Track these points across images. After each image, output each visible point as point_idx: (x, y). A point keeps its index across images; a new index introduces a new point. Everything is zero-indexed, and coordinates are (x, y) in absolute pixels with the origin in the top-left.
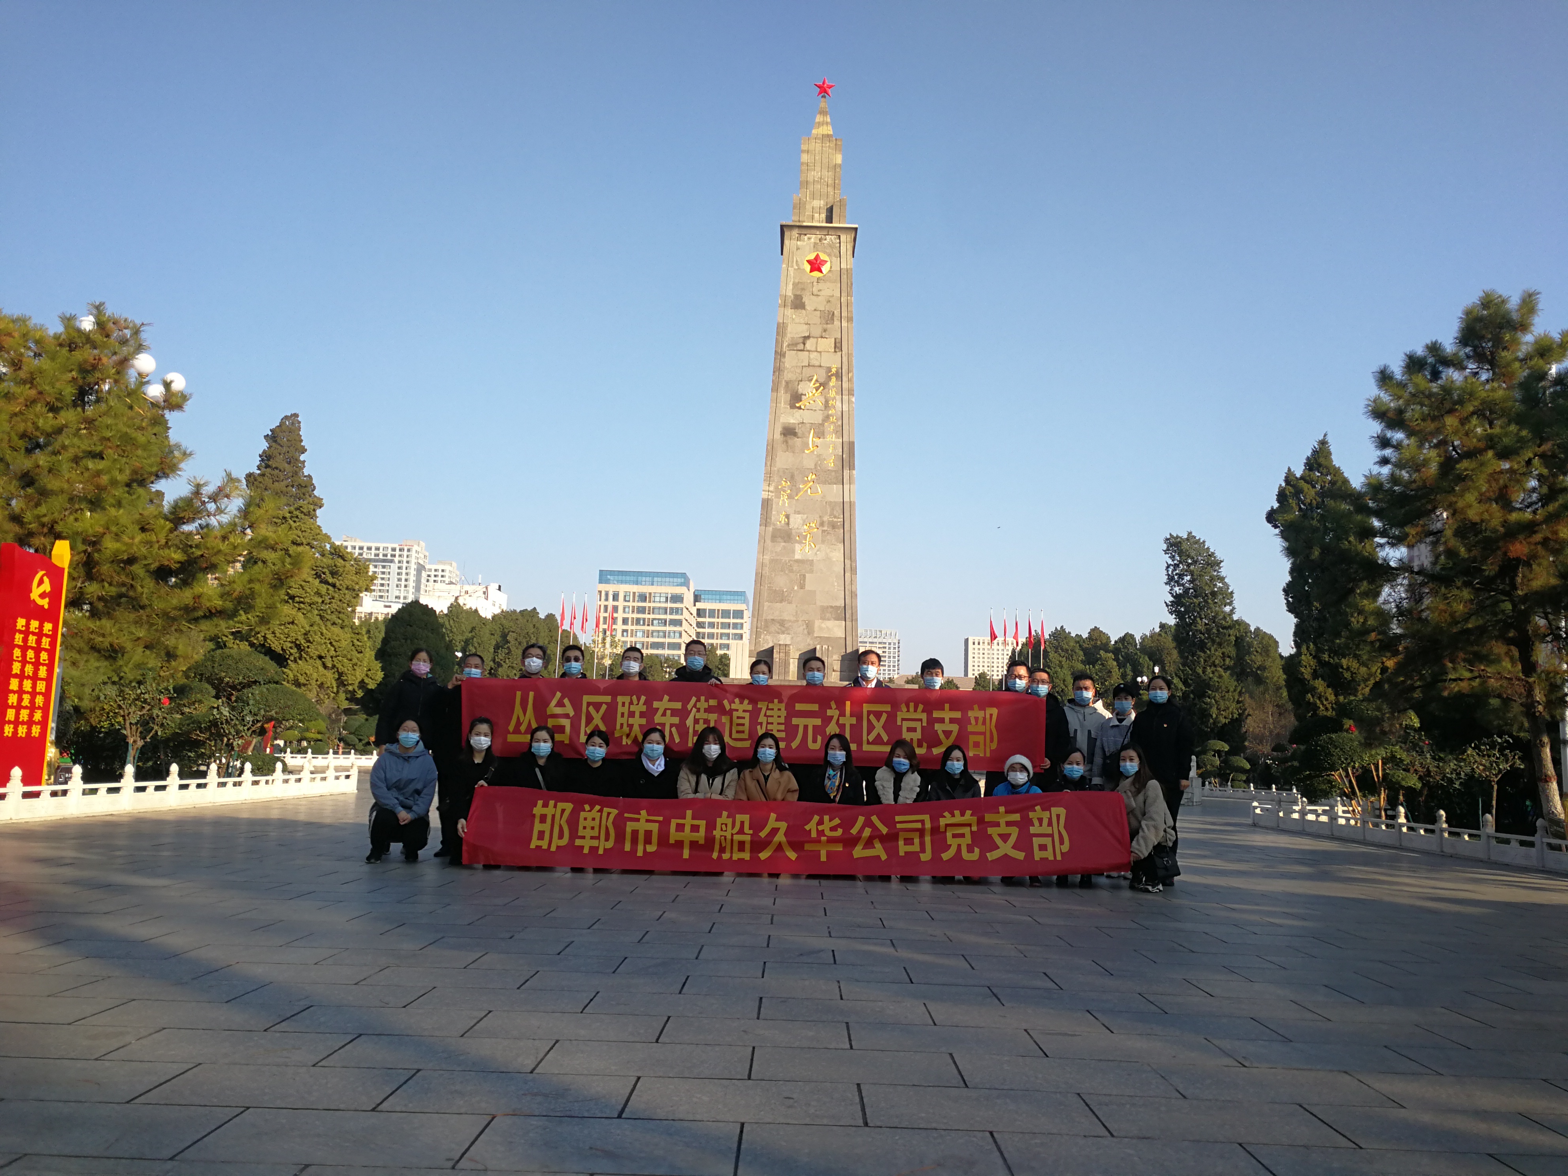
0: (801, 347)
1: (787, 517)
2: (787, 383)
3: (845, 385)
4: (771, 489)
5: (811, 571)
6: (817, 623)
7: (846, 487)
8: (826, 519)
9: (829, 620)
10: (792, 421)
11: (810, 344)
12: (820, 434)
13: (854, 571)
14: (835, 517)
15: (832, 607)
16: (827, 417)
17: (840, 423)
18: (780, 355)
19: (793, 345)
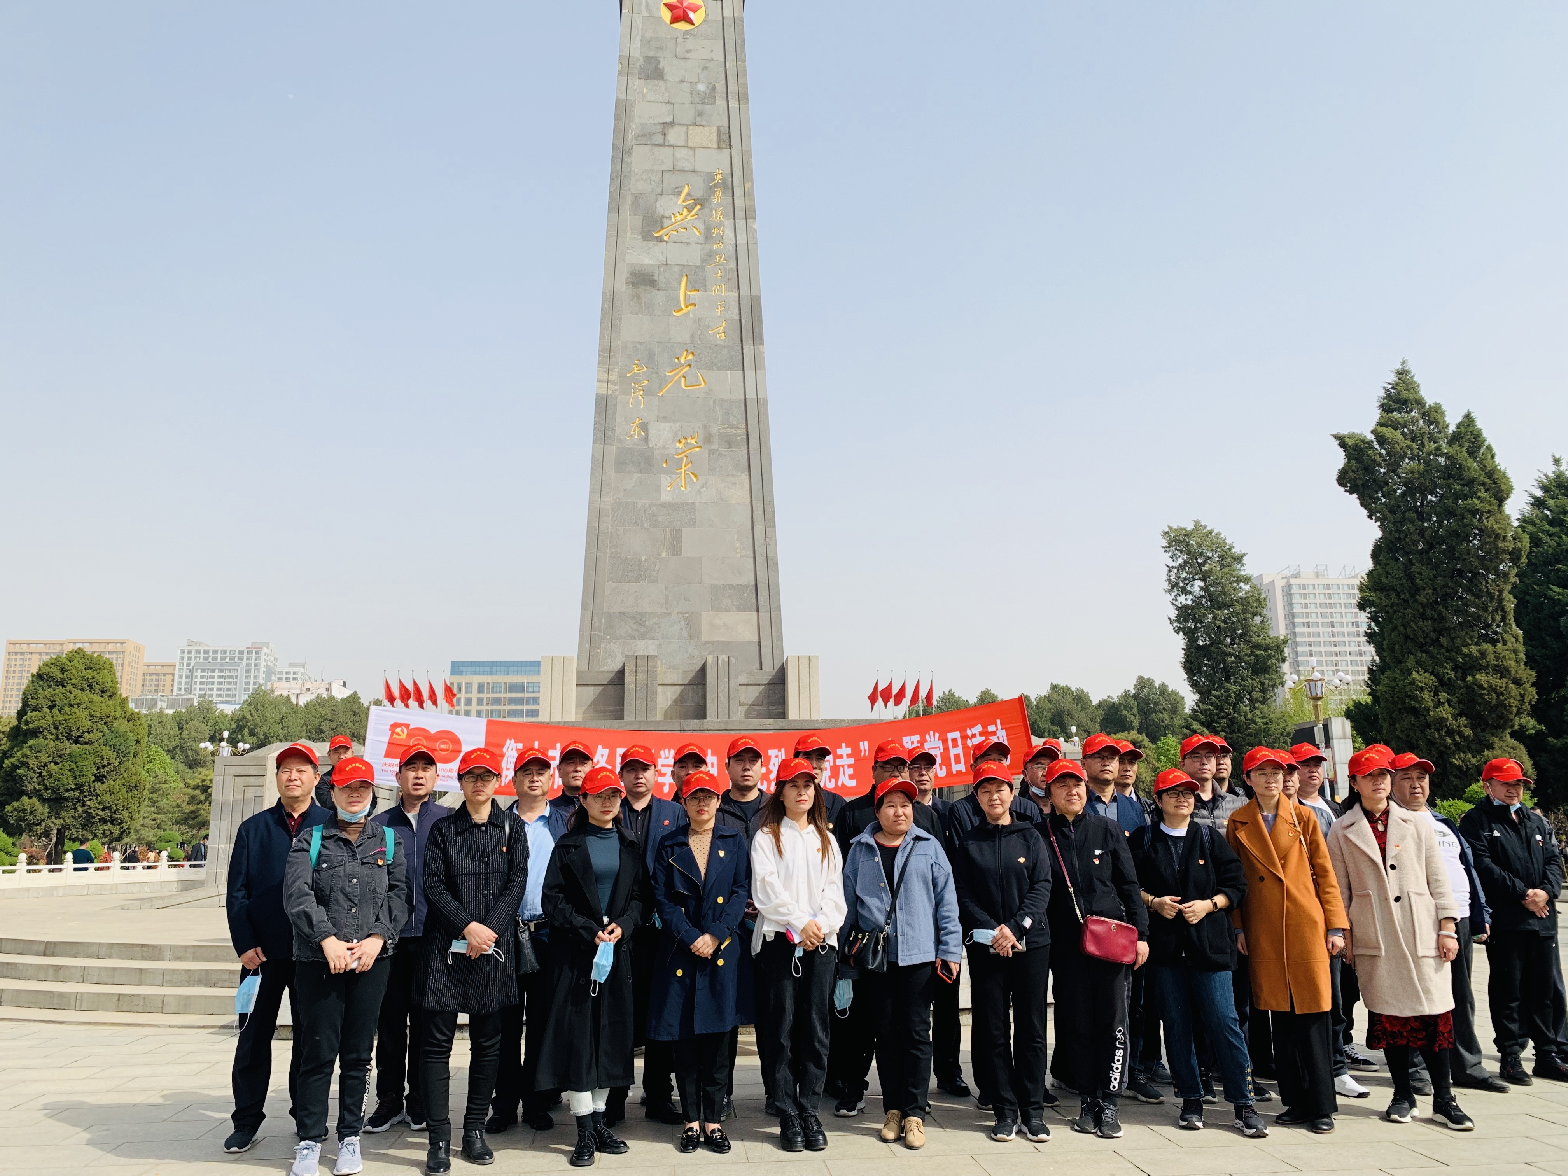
0: (659, 139)
1: (644, 427)
2: (637, 198)
3: (739, 202)
4: (613, 377)
5: (692, 524)
6: (706, 617)
7: (750, 374)
8: (715, 429)
9: (727, 610)
10: (647, 261)
11: (674, 136)
12: (698, 284)
13: (769, 520)
14: (731, 427)
15: (731, 587)
16: (711, 255)
17: (733, 265)
18: (621, 151)
19: (645, 137)
